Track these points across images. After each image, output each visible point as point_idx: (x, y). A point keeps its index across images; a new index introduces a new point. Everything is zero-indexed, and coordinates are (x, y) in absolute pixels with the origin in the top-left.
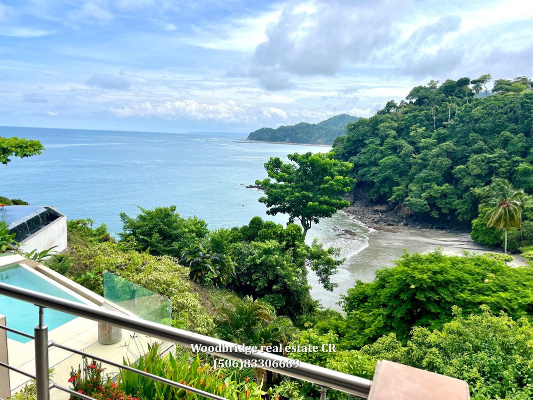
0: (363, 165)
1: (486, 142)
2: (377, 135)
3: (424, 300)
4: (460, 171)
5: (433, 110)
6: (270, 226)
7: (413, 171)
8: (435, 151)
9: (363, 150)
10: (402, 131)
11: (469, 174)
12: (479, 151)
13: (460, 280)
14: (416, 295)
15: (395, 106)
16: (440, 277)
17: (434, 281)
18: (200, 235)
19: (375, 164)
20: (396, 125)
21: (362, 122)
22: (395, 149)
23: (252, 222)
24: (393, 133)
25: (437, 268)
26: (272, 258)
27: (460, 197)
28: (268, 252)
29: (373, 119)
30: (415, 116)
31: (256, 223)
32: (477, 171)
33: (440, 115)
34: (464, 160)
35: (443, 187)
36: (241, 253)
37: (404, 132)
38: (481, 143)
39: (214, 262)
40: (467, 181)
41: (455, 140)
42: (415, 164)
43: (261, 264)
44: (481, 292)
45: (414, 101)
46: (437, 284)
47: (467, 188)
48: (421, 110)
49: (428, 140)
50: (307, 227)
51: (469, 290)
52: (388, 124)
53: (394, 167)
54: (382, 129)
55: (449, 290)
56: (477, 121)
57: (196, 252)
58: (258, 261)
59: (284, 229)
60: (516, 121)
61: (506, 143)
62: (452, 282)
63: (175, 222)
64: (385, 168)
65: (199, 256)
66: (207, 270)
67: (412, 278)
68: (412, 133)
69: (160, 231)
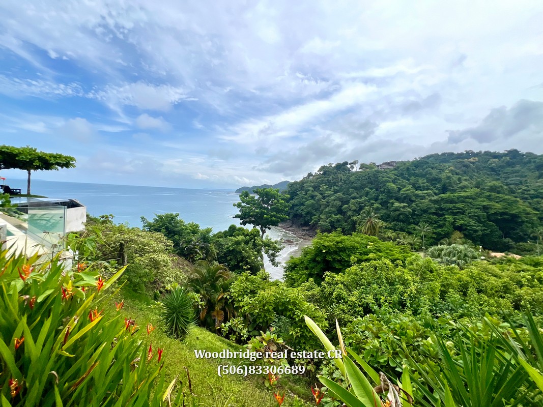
0: (297, 205)
1: (357, 193)
2: (303, 190)
4: (346, 208)
5: (331, 177)
6: (240, 229)
7: (322, 208)
8: (333, 198)
9: (296, 197)
10: (316, 188)
11: (350, 210)
12: (354, 198)
13: (352, 247)
14: (326, 257)
15: (312, 175)
16: (340, 245)
18: (194, 232)
19: (303, 204)
20: (313, 185)
21: (296, 183)
22: (313, 197)
23: (230, 228)
24: (312, 188)
26: (240, 247)
27: (346, 222)
28: (238, 243)
29: (301, 181)
30: (323, 180)
31: (232, 228)
32: (354, 208)
33: (335, 180)
34: (347, 202)
35: (338, 216)
36: (221, 244)
37: (317, 189)
38: (355, 194)
39: (201, 248)
40: (349, 213)
41: (342, 192)
42: (323, 204)
43: (233, 250)
45: (321, 173)
47: (349, 217)
48: (325, 178)
49: (329, 192)
50: (264, 232)
52: (308, 184)
53: (312, 205)
54: (306, 186)
56: (353, 183)
57: (190, 242)
58: (231, 248)
59: (250, 231)
60: (371, 183)
61: (367, 194)
62: (348, 248)
63: (177, 223)
64: (308, 206)
65: (192, 244)
66: (197, 253)
67: (323, 246)
68: (321, 189)
69: (167, 228)
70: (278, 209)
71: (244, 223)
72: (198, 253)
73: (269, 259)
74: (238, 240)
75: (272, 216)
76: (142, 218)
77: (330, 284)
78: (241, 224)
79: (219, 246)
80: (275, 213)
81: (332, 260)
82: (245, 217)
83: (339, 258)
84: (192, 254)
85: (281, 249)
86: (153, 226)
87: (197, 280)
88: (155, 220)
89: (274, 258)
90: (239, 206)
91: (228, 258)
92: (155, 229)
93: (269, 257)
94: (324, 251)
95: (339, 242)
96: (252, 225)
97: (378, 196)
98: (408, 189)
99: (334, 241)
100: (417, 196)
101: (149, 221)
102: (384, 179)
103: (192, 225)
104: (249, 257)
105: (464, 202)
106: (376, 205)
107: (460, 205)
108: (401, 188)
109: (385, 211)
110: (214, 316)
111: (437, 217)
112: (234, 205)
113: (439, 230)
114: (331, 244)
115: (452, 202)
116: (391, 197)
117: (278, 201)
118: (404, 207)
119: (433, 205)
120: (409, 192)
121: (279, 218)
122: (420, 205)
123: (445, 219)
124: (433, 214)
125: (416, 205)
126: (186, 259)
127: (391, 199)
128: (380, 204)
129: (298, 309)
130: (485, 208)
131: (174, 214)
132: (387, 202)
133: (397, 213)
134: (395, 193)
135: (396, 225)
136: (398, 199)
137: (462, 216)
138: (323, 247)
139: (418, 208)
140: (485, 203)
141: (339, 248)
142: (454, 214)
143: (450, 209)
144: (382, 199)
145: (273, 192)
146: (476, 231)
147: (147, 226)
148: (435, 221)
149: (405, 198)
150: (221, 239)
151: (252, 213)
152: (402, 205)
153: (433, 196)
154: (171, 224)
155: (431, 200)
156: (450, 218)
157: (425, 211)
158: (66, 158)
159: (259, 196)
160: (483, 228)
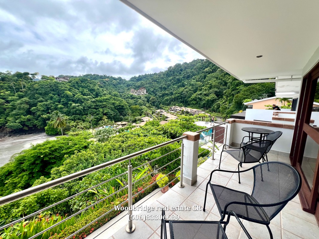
1: (43, 98)
3: (48, 159)
4: (34, 110)
5: (12, 84)
7: (7, 111)
8: (18, 102)
11: (39, 110)
12: (41, 101)
13: (60, 147)
14: (44, 159)
16: (53, 149)
17: (50, 151)
25: (50, 146)
27: (37, 120)
32: (42, 109)
33: (17, 86)
34: (35, 105)
35: (27, 117)
40: (38, 113)
42: (8, 108)
44: (69, 148)
46: (52, 152)
48: (4, 83)
51: (65, 149)
55: (57, 152)
60: (53, 90)
61: (51, 98)
94: (42, 156)
97: (60, 100)
98: (79, 96)
99: (47, 148)
100: (84, 99)
102: (63, 88)
105: (106, 101)
106: (60, 106)
107: (104, 103)
108: (75, 94)
109: (67, 109)
111: (95, 110)
113: (97, 116)
114: (46, 150)
115: (101, 102)
116: (70, 100)
118: (78, 106)
119: (93, 104)
120: (80, 97)
122: (87, 104)
123: (99, 111)
124: (94, 108)
125: (85, 104)
127: (70, 101)
128: (63, 105)
130: (113, 104)
132: (67, 104)
133: (75, 110)
134: (71, 97)
135: (75, 117)
136: (74, 101)
137: (106, 108)
139: (86, 106)
140: (113, 102)
142: (103, 107)
143: (101, 105)
144: (63, 101)
146: (112, 114)
148: (95, 112)
149: (78, 100)
152: (77, 105)
153: (92, 99)
155: (92, 101)
156: (101, 110)
157: (89, 107)
160: (114, 113)
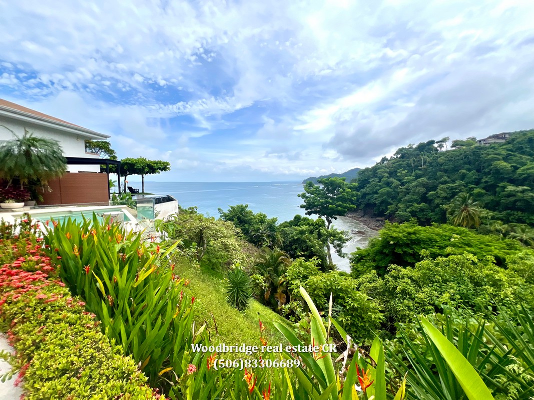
0: (368, 194)
1: (449, 177)
2: (377, 177)
4: (432, 195)
5: (411, 161)
6: (305, 219)
7: (400, 196)
8: (414, 184)
9: (368, 185)
10: (392, 174)
11: (439, 197)
12: (445, 183)
13: (430, 239)
15: (387, 160)
16: (414, 237)
17: (408, 239)
18: (262, 221)
19: (376, 193)
20: (388, 170)
21: (367, 169)
22: (388, 184)
23: (295, 218)
24: (386, 175)
26: (304, 236)
28: (302, 232)
29: (373, 168)
30: (401, 164)
31: (298, 218)
32: (444, 195)
33: (416, 163)
34: (434, 188)
35: (421, 205)
36: (287, 233)
37: (394, 174)
38: (446, 178)
39: (269, 236)
40: (437, 201)
41: (427, 177)
42: (402, 192)
43: (297, 239)
45: (399, 156)
47: (438, 205)
48: (404, 161)
49: (410, 178)
50: (330, 222)
52: (383, 170)
53: (388, 194)
54: (379, 173)
56: (441, 165)
57: (258, 230)
58: (296, 238)
59: (315, 221)
60: (470, 163)
61: (463, 177)
62: (423, 241)
63: (247, 213)
64: (382, 195)
65: (259, 233)
66: (264, 240)
67: (391, 237)
68: (399, 174)
69: (239, 218)
70: (345, 198)
71: (309, 213)
72: (266, 241)
73: (335, 250)
74: (302, 230)
75: (338, 206)
76: (219, 209)
77: (395, 278)
78: (306, 214)
79: (284, 234)
80: (341, 203)
81: (402, 253)
82: (310, 207)
83: (411, 251)
84: (260, 241)
85: (347, 240)
86: (228, 216)
87: (262, 264)
88: (229, 211)
89: (340, 249)
90: (303, 196)
91: (294, 247)
92: (229, 219)
93: (335, 247)
94: (392, 243)
95: (412, 234)
96: (318, 215)
97: (480, 179)
99: (405, 231)
101: (225, 212)
102: (489, 156)
103: (261, 215)
104: (313, 246)
106: (476, 191)
108: (519, 166)
109: (491, 198)
110: (277, 298)
112: (299, 196)
114: (401, 235)
116: (502, 180)
117: (344, 190)
118: (523, 191)
121: (346, 207)
126: (255, 246)
127: (502, 182)
128: (484, 188)
129: (350, 298)
131: (244, 205)
132: (494, 186)
133: (512, 199)
134: (508, 174)
135: (510, 215)
136: (512, 181)
138: (391, 239)
141: (411, 240)
144: (486, 182)
145: (339, 181)
147: (223, 216)
149: (525, 179)
150: (286, 228)
151: (316, 203)
152: (521, 188)
154: (242, 214)
158: (164, 163)
159: (323, 186)
